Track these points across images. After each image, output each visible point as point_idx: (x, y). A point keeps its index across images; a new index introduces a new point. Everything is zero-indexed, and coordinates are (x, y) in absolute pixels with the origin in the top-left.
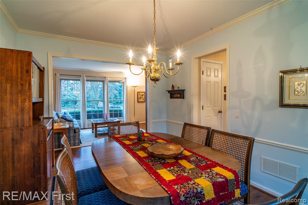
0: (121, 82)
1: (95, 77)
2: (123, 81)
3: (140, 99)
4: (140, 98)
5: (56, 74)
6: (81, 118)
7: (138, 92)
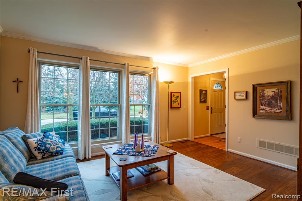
0: (147, 75)
1: (106, 62)
2: (150, 74)
3: (174, 104)
4: (174, 102)
5: (29, 51)
6: (80, 138)
7: (171, 92)
